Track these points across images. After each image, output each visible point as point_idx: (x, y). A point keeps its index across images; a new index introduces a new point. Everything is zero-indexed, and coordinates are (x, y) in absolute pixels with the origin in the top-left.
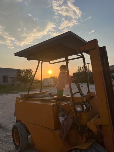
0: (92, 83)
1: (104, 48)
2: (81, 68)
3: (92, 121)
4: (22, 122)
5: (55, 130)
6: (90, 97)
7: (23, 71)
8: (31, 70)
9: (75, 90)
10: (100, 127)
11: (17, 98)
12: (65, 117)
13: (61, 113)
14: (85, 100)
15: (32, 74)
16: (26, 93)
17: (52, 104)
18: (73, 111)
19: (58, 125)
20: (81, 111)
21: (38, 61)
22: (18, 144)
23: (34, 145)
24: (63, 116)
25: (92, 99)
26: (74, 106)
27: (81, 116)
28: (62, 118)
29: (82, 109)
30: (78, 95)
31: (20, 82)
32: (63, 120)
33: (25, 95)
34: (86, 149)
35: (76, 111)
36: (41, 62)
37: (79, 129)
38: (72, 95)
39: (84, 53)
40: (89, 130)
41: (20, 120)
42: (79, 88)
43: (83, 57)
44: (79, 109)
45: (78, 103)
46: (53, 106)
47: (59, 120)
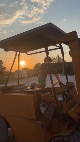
3: (72, 109)
5: (37, 120)
6: (70, 87)
8: (1, 61)
9: (55, 81)
12: (46, 107)
13: (42, 103)
14: (65, 90)
15: (2, 65)
18: (55, 101)
19: (39, 116)
20: (62, 100)
21: (15, 52)
23: (14, 137)
24: (44, 106)
25: (72, 89)
26: (55, 96)
27: (62, 105)
28: (43, 108)
29: (63, 99)
30: (58, 86)
32: (45, 110)
33: (3, 88)
34: (68, 136)
36: (18, 53)
37: (61, 117)
38: (53, 85)
40: (71, 118)
43: (61, 48)
44: (60, 99)
45: (59, 93)
46: (34, 97)
47: (40, 110)
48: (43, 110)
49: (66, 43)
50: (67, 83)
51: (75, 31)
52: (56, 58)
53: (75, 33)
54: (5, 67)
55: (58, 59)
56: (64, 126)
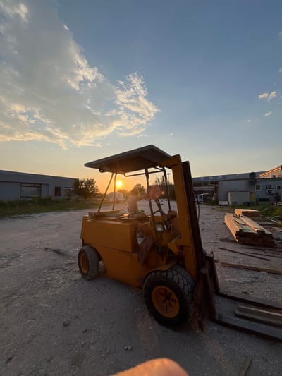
0: (174, 199)
1: (187, 163)
2: (158, 180)
3: (173, 241)
4: (91, 245)
5: (132, 252)
6: (172, 216)
7: (82, 182)
8: (93, 180)
9: (155, 208)
10: (181, 247)
11: (85, 217)
12: (144, 238)
13: (140, 233)
15: (94, 185)
16: (96, 211)
18: (154, 232)
19: (136, 247)
21: (111, 173)
22: (85, 272)
23: (106, 272)
24: (142, 237)
25: (174, 219)
26: (154, 226)
27: (161, 236)
28: (140, 239)
29: (162, 230)
30: (158, 214)
31: (78, 196)
32: (142, 241)
33: (95, 214)
34: (166, 271)
35: (156, 232)
37: (160, 250)
38: (153, 214)
39: (165, 168)
40: (170, 252)
42: (159, 206)
43: (164, 171)
44: (159, 229)
45: (159, 223)
46: (130, 226)
47: (137, 242)
48: (140, 241)
49: (170, 167)
50: (170, 211)
51: (178, 155)
53: (178, 157)
56: (163, 260)
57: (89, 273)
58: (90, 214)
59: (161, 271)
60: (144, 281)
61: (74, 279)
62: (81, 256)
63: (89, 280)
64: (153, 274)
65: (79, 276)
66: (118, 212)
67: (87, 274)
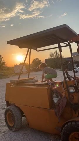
2: (53, 54)
4: (15, 105)
5: (50, 109)
12: (59, 98)
14: (76, 83)
15: (1, 60)
17: (46, 88)
18: (67, 92)
22: (12, 125)
23: (28, 124)
24: (57, 97)
26: (68, 88)
27: (73, 96)
32: (57, 100)
37: (73, 106)
41: (13, 103)
43: (69, 45)
44: (72, 90)
46: (47, 89)
47: (53, 101)
48: (56, 100)
50: (75, 77)
52: (54, 54)
54: (4, 62)
55: (56, 55)
56: (76, 114)
57: (16, 126)
58: (11, 81)
59: (76, 121)
60: (62, 129)
61: (3, 131)
62: (7, 114)
63: (15, 131)
64: (69, 124)
65: (6, 128)
66: (32, 79)
67: (13, 127)
